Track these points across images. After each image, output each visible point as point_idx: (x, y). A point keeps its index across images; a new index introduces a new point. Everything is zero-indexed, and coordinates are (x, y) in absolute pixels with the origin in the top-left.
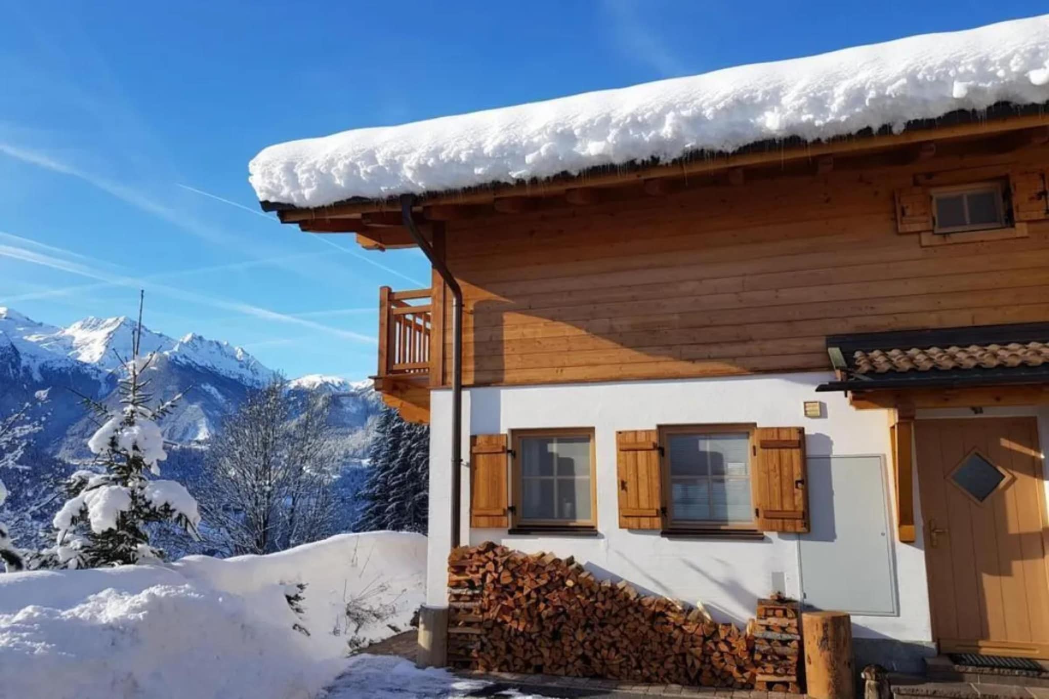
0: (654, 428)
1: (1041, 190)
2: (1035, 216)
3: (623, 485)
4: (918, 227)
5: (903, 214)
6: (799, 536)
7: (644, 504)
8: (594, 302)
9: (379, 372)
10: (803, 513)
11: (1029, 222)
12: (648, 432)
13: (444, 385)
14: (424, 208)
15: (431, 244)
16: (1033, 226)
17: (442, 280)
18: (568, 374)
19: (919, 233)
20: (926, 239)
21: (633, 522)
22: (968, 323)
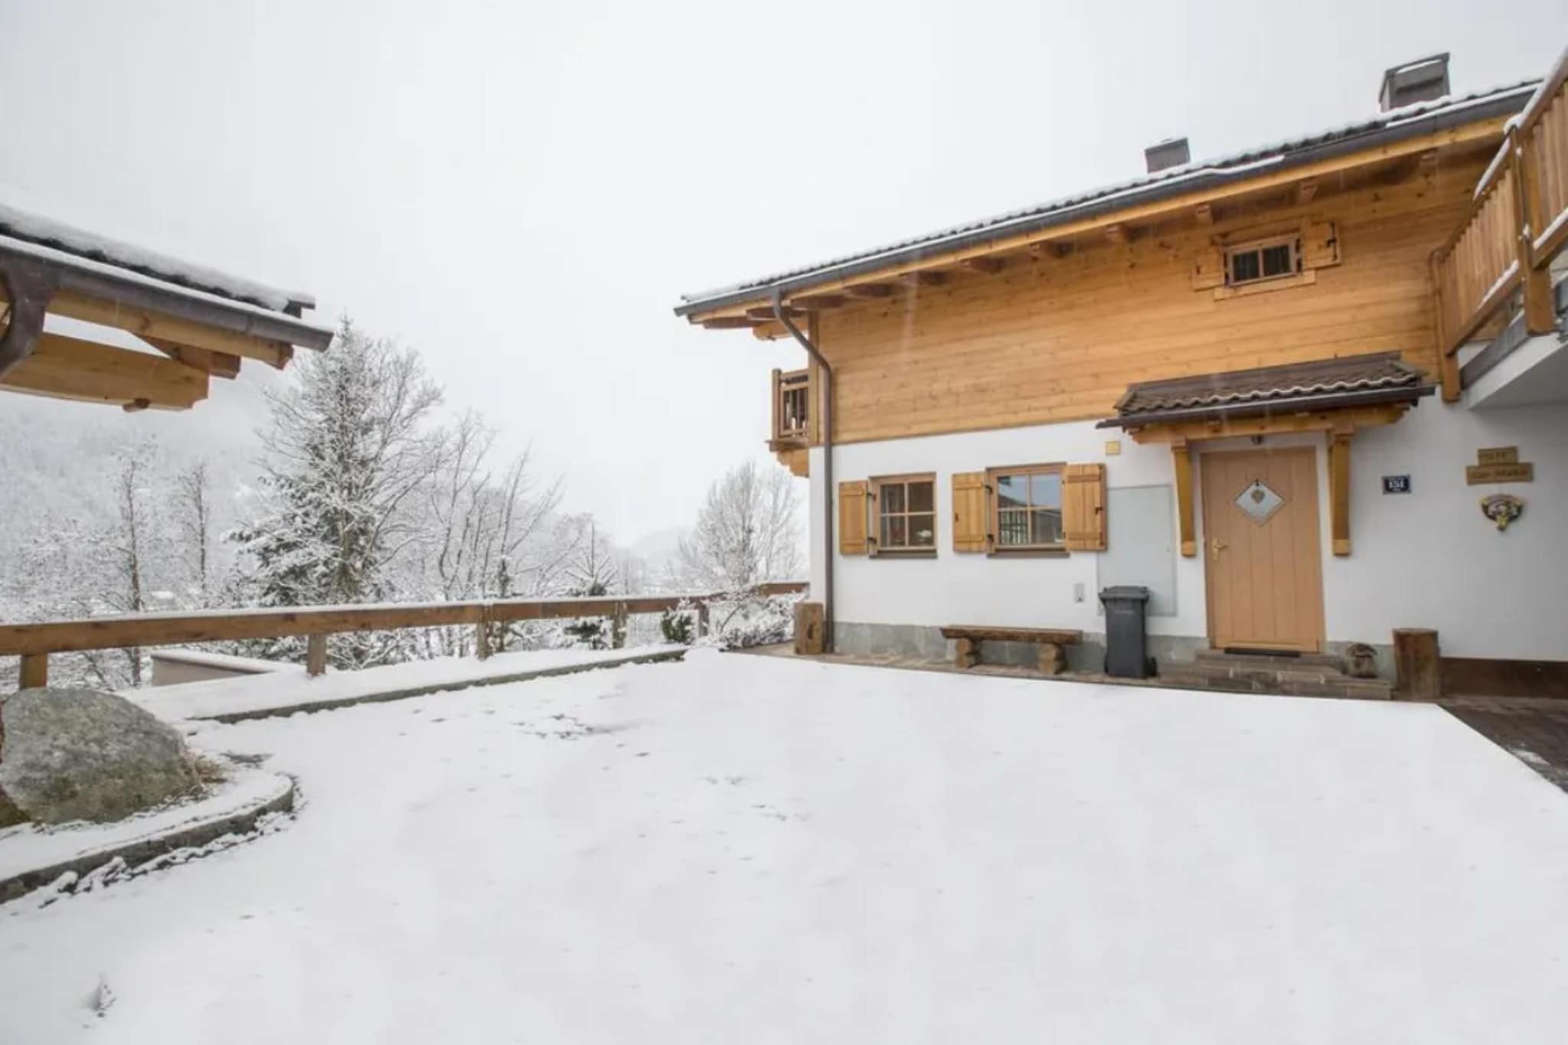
0: (983, 469)
1: (1331, 238)
2: (1322, 263)
3: (956, 518)
4: (1211, 283)
5: (1198, 271)
6: (1098, 551)
7: (974, 531)
8: (935, 369)
9: (774, 437)
10: (1101, 534)
11: (1317, 269)
12: (977, 475)
13: (818, 444)
14: (792, 301)
15: (806, 336)
16: (1320, 273)
17: (816, 363)
18: (915, 430)
19: (1212, 288)
20: (1219, 293)
21: (965, 546)
22: (1254, 366)
